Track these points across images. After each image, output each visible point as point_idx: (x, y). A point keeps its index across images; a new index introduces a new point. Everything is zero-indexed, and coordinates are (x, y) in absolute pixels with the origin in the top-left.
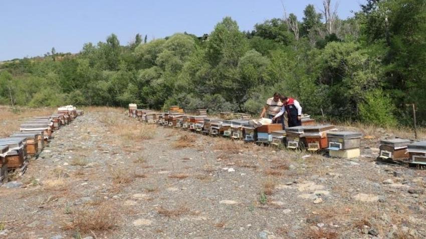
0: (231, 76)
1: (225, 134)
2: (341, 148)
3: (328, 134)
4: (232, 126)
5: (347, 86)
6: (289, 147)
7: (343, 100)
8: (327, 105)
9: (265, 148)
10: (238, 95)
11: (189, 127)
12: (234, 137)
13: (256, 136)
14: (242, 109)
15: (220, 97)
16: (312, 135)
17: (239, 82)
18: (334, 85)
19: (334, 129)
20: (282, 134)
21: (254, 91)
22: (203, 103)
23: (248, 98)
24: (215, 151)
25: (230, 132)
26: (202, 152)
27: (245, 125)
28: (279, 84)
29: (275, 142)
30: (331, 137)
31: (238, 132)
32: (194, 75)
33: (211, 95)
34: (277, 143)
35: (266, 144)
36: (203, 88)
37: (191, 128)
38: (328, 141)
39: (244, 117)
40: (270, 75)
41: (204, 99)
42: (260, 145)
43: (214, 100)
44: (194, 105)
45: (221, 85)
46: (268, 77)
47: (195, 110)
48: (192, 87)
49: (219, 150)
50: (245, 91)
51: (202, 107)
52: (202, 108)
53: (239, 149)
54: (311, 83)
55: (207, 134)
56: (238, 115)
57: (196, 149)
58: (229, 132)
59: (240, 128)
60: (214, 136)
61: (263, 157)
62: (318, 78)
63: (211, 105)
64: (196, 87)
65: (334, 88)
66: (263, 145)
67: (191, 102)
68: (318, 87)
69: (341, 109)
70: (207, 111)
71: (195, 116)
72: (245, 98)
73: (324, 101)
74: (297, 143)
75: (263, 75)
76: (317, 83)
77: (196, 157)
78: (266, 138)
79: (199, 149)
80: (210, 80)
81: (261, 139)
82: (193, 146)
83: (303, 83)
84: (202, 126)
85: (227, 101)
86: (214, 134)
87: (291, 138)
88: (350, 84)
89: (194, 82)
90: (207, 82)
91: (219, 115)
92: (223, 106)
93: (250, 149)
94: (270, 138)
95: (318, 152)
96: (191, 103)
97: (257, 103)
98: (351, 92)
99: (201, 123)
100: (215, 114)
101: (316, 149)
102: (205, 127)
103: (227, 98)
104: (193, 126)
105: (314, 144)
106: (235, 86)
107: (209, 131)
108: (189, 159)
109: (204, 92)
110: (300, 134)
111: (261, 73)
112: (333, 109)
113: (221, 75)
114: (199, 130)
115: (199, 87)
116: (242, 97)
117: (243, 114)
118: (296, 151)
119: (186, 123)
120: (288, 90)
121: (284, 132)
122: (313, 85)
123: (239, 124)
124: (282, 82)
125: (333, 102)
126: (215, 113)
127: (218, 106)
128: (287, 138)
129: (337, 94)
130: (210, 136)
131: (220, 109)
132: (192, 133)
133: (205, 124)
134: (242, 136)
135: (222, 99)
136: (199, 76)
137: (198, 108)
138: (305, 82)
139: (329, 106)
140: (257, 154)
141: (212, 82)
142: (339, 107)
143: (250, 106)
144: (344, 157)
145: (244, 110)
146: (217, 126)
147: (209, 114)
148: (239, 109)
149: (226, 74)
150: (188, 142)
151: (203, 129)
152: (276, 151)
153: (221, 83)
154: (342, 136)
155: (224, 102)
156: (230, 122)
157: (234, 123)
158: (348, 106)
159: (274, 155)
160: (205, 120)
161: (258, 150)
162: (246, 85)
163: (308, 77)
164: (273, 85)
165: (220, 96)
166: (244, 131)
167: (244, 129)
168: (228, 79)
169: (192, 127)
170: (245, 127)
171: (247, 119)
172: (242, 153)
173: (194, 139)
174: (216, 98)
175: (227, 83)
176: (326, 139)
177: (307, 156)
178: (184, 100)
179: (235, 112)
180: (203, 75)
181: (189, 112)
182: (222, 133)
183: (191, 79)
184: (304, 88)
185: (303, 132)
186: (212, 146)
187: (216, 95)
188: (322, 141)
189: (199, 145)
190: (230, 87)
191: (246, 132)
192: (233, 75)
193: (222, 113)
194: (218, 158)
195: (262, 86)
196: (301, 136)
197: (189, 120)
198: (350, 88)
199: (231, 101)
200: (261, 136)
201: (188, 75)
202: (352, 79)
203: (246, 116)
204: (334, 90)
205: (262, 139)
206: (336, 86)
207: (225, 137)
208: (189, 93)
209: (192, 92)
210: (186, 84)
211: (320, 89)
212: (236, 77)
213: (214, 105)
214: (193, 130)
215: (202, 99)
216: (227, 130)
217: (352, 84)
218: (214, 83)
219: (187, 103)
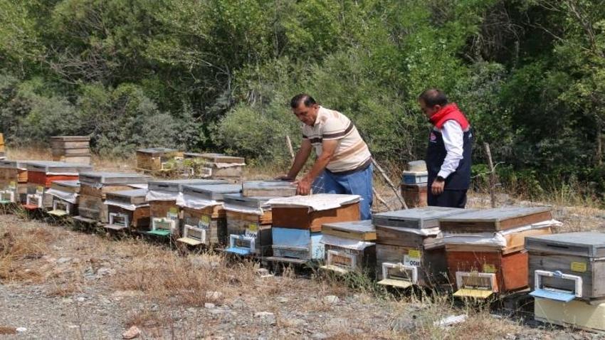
0: (175, 23)
1: (154, 231)
2: (580, 292)
3: (529, 241)
4: (181, 200)
5: (567, 70)
6: (385, 282)
7: (551, 114)
8: (499, 129)
9: (302, 282)
10: (199, 89)
11: (24, 202)
12: (185, 240)
13: (265, 241)
14: (213, 137)
15: (140, 96)
16: (468, 241)
17: (205, 47)
18: (522, 64)
19: (548, 223)
20: (360, 235)
21: (256, 78)
22: (79, 114)
23: (234, 103)
24: (119, 295)
25: (174, 224)
26: (69, 300)
27: (228, 201)
28: (341, 55)
29: (335, 263)
30: (540, 252)
31: (204, 222)
32: (47, 14)
33: (106, 86)
34: (343, 265)
35: (303, 271)
36: (77, 62)
37: (29, 205)
38: (532, 268)
39: (220, 165)
40: (309, 25)
41: (80, 100)
42: (279, 273)
43: (117, 106)
44: (47, 120)
45: (142, 53)
46: (302, 31)
47: (49, 139)
48: (38, 55)
49: (132, 293)
50: (224, 78)
51: (72, 127)
52: (71, 133)
53: (206, 287)
54: (445, 56)
55: (88, 229)
56: (200, 158)
57: (43, 288)
58: (171, 221)
59: (211, 209)
60: (116, 235)
61: (297, 322)
62: (470, 41)
63: (107, 123)
64: (52, 57)
65: (524, 74)
66: (292, 273)
67: (35, 110)
68: (469, 71)
69: (544, 143)
70: (93, 143)
71: (47, 163)
72: (222, 100)
73: (489, 117)
74: (415, 268)
75: (287, 25)
76: (465, 55)
77: (43, 323)
78: (302, 248)
79: (56, 287)
80: (103, 36)
81: (283, 252)
82: (32, 274)
83: (419, 56)
84: (73, 200)
85: (162, 108)
86: (117, 227)
87: (390, 250)
88: (578, 61)
89: (48, 39)
90: (94, 41)
91: (134, 156)
92: (146, 127)
93: (245, 287)
94: (316, 245)
95: (495, 305)
96: (33, 114)
97: (263, 119)
98: (583, 88)
99: (70, 189)
100: (117, 155)
101: (486, 294)
102: (83, 201)
103: (163, 100)
104: (39, 198)
105: (475, 273)
106: (191, 58)
107: (96, 215)
108: (14, 331)
109: (81, 76)
110: (424, 237)
111: (278, 18)
112: (518, 143)
113: (142, 17)
114: (60, 213)
115: (63, 58)
116: (213, 97)
117: (216, 156)
118: (414, 298)
119: (13, 185)
120: (371, 77)
121: (366, 227)
122: (453, 63)
123: (208, 195)
124: (351, 50)
125: (516, 122)
126: (117, 149)
127: (129, 124)
128: (380, 251)
129: (533, 95)
130: (102, 235)
131: (136, 137)
132: (33, 225)
133: (83, 191)
134: (215, 239)
135: (146, 104)
136: (65, 21)
137: (59, 132)
138: (427, 52)
139: (504, 135)
140: (272, 309)
141: (109, 41)
142: (539, 138)
143: (240, 128)
144: (590, 325)
145: (219, 144)
146: (126, 200)
147: (97, 153)
148: (204, 139)
149: (159, 17)
150: (15, 259)
151: (75, 209)
152: (341, 295)
153: (144, 49)
154: (586, 248)
155: (152, 113)
156: (176, 186)
157: (188, 191)
158: (568, 136)
159: (336, 314)
160: (81, 177)
161: (275, 292)
162: (229, 56)
163: (437, 36)
164: (319, 60)
165: (137, 91)
166: (222, 220)
167: (223, 212)
168: (167, 32)
169: (34, 201)
170: (228, 208)
171: (231, 172)
172: (217, 304)
173: (38, 246)
174: (123, 98)
175: (164, 47)
176: (524, 258)
177: (453, 319)
178: (8, 100)
179: (189, 149)
180: (80, 15)
181: (26, 144)
182: (145, 224)
183: (36, 28)
184: (424, 71)
185: (437, 231)
186: (106, 275)
187: (123, 88)
188: (508, 265)
189: (58, 270)
190: (173, 62)
191: (232, 224)
192: (186, 21)
193: (142, 149)
194: (129, 325)
195: (281, 63)
196: (429, 244)
197: (25, 177)
198: (578, 76)
199: (176, 111)
200: (284, 239)
201: (26, 13)
202: (589, 45)
203: (227, 164)
204: (521, 82)
205: (290, 250)
206: (530, 67)
207: (154, 239)
208: (28, 78)
209: (37, 73)
210: (18, 45)
211: (475, 78)
212: (194, 28)
213: (114, 123)
214: (36, 214)
215: (72, 101)
216: (163, 214)
217: (587, 60)
218: (117, 47)
219: (20, 111)
